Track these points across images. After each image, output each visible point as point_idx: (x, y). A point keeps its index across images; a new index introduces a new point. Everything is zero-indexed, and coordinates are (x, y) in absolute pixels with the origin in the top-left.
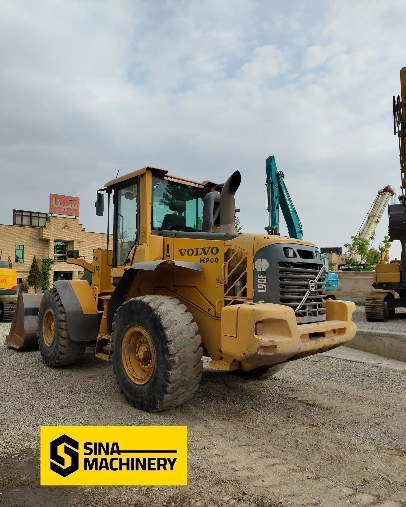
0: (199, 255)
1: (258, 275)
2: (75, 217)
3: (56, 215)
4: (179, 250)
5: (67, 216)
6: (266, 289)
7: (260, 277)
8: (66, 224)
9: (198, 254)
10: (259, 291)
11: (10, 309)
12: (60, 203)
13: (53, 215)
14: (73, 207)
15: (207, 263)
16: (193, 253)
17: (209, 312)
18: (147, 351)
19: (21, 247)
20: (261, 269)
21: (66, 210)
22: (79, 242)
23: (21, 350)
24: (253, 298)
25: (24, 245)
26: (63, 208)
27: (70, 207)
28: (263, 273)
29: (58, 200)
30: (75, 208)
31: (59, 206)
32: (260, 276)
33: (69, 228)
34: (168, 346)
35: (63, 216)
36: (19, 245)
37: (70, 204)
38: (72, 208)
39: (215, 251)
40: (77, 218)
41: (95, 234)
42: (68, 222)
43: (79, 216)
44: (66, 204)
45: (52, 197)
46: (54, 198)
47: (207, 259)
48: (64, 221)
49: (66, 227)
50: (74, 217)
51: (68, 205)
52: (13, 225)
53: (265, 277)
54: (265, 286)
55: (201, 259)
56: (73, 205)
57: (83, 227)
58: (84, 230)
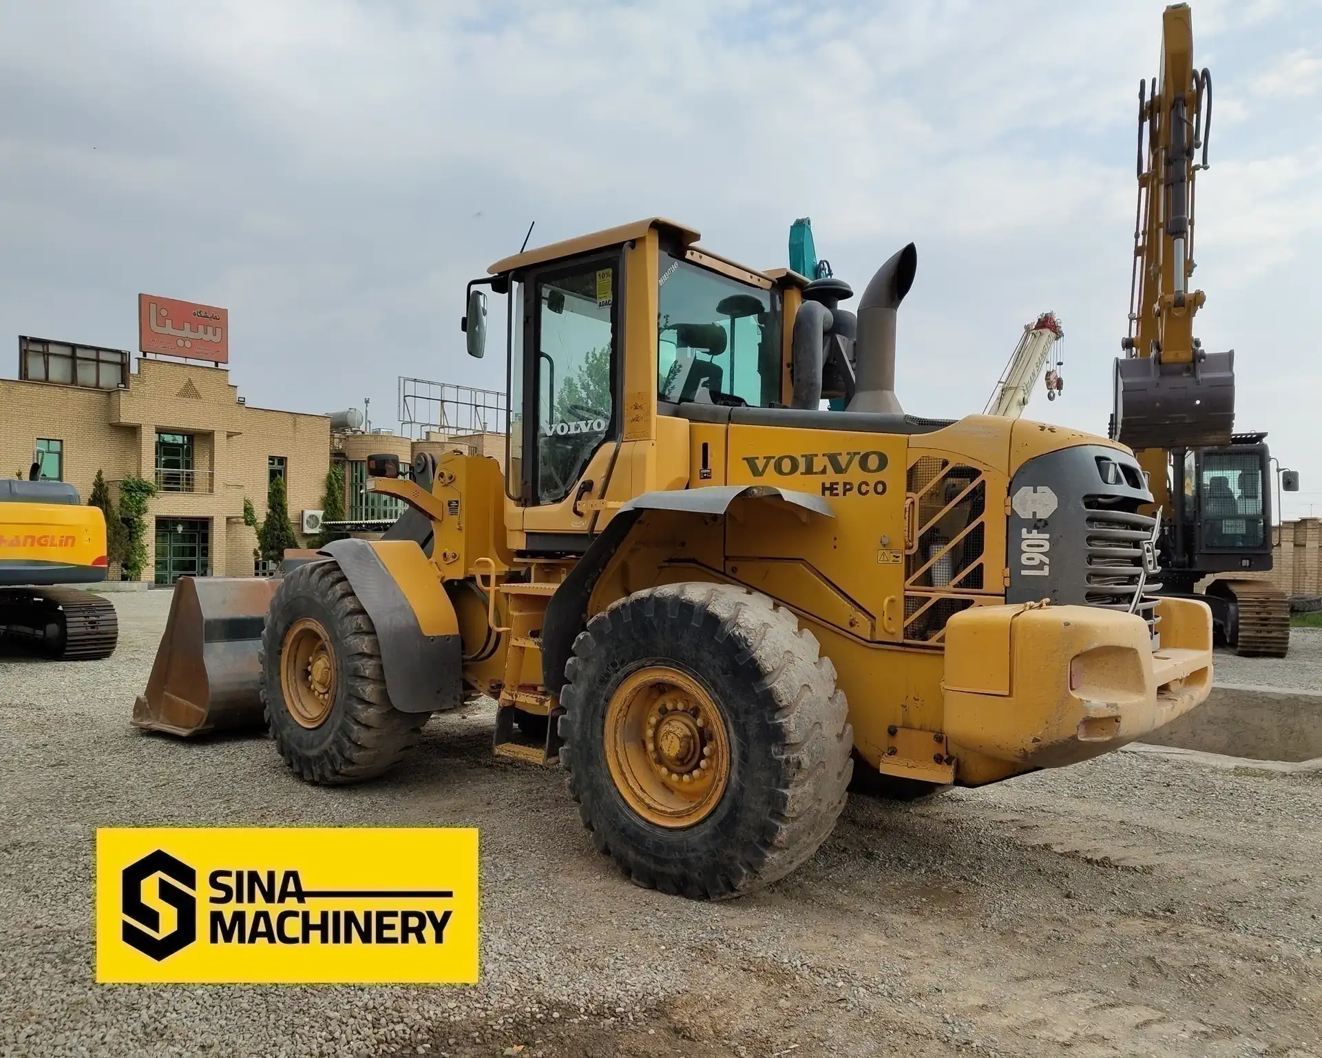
0: (816, 473)
1: (1024, 531)
2: (217, 365)
3: (160, 357)
4: (744, 459)
5: (190, 362)
6: (1047, 568)
7: (1030, 536)
8: (190, 382)
9: (814, 471)
10: (1024, 573)
11: (87, 623)
12: (168, 322)
13: (149, 356)
14: (209, 336)
15: (844, 494)
16: (794, 468)
17: (852, 630)
18: (689, 734)
19: (55, 446)
20: (1034, 514)
21: (188, 344)
22: (230, 435)
23: (198, 739)
24: (1004, 593)
25: (61, 441)
26: (182, 338)
27: (201, 335)
28: (1038, 525)
29: (164, 313)
30: (217, 339)
31: (168, 329)
32: (1029, 532)
33: (197, 396)
34: (781, 723)
35: (182, 360)
36: (48, 440)
37: (201, 328)
38: (205, 338)
39: (873, 462)
40: (221, 366)
41: (273, 414)
42: (195, 377)
43: (227, 363)
44: (187, 326)
45: (144, 301)
46: (153, 307)
47: (845, 484)
48: (182, 376)
49: (189, 391)
50: (212, 365)
51: (194, 329)
52: (21, 378)
53: (1047, 536)
54: (1047, 560)
55: (823, 484)
56: (210, 329)
57: (240, 393)
58: (241, 402)
